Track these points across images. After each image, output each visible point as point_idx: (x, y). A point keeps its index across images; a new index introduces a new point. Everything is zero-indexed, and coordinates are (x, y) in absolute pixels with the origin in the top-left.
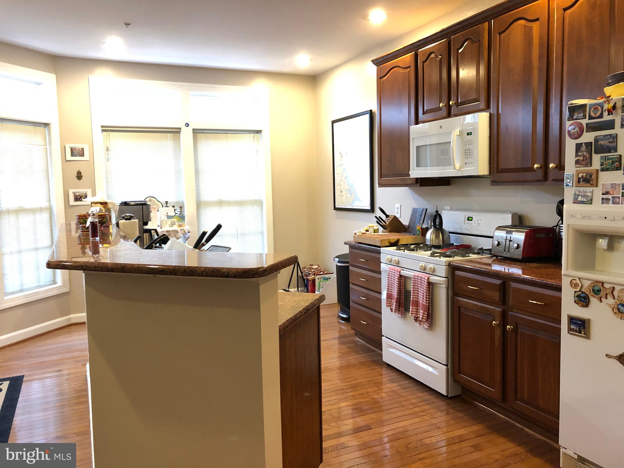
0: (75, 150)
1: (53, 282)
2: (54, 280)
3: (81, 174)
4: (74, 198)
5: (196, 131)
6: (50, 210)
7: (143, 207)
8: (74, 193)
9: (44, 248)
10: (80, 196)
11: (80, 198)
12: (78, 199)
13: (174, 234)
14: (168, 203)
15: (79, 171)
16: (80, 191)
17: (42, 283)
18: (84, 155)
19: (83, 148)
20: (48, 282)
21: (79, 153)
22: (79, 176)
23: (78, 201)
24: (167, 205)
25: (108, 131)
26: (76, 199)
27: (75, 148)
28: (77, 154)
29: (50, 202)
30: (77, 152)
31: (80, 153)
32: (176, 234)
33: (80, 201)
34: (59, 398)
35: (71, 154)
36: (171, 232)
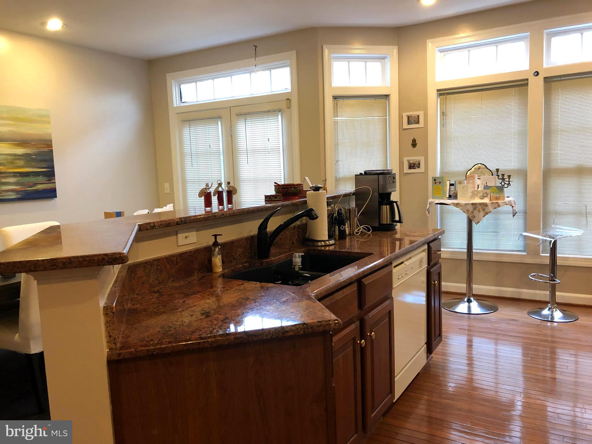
0: (411, 118)
3: (416, 142)
4: (409, 166)
5: (548, 80)
7: (378, 177)
8: (408, 161)
10: (413, 163)
11: (414, 165)
12: (412, 166)
13: (482, 208)
14: (499, 170)
15: (414, 138)
16: (414, 159)
18: (419, 122)
19: (419, 116)
21: (414, 120)
22: (414, 144)
23: (411, 169)
24: (497, 173)
25: (444, 94)
26: (410, 167)
27: (412, 116)
28: (413, 121)
30: (413, 120)
31: (416, 120)
32: (484, 207)
33: (414, 169)
35: (408, 122)
36: (478, 205)
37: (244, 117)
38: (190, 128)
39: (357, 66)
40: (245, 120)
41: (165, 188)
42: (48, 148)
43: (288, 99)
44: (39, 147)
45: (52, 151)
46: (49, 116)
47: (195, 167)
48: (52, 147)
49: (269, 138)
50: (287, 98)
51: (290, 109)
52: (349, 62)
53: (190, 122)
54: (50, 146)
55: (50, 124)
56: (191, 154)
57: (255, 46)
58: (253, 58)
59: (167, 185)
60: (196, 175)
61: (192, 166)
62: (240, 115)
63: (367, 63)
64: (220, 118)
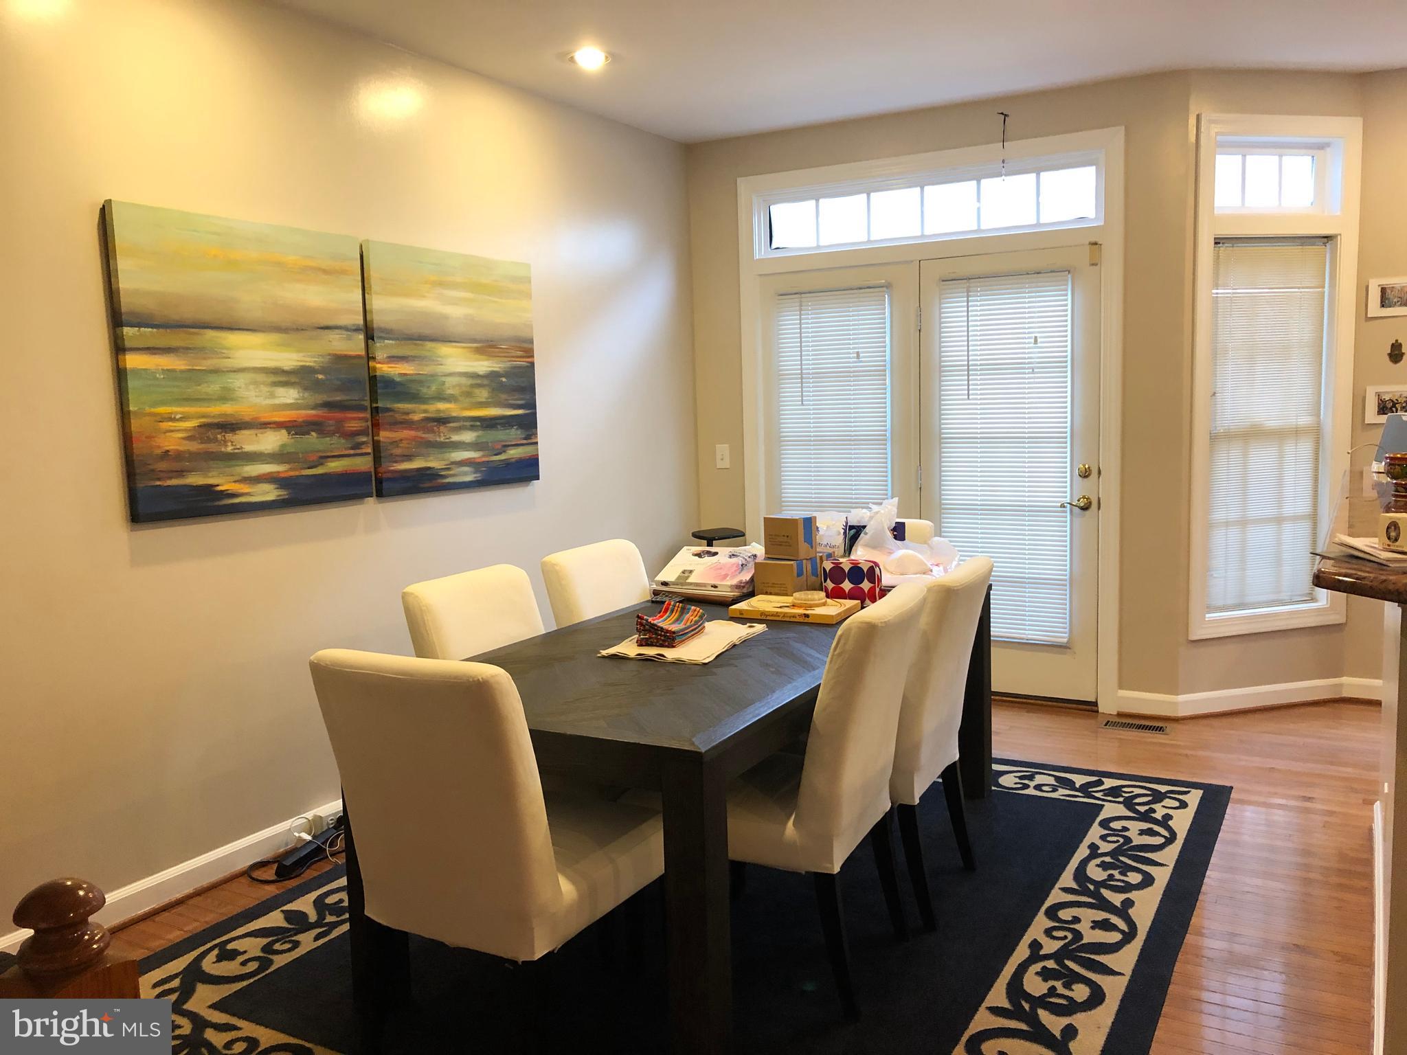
0: (1391, 291)
1: (1308, 597)
2: (1311, 594)
3: (1401, 349)
4: (1378, 406)
6: (1316, 433)
8: (1378, 395)
9: (1295, 518)
10: (1392, 401)
11: (1393, 405)
12: (1387, 408)
15: (1397, 341)
16: (1394, 389)
17: (1284, 596)
20: (1300, 595)
21: (1400, 298)
22: (1396, 354)
23: (1386, 413)
26: (1382, 409)
27: (1393, 288)
28: (1395, 300)
29: (1318, 415)
30: (1396, 297)
31: (1404, 297)
33: (1393, 413)
34: (1299, 860)
35: (1381, 303)
37: (965, 286)
38: (801, 310)
39: (1262, 165)
40: (968, 291)
41: (718, 457)
42: (527, 360)
43: (1096, 244)
44: (513, 357)
45: (533, 364)
46: (528, 280)
47: (809, 405)
48: (533, 356)
49: (1036, 335)
50: (1093, 240)
51: (1098, 267)
52: (1244, 156)
53: (803, 295)
54: (529, 353)
55: (531, 298)
56: (802, 374)
57: (1002, 114)
58: (999, 142)
59: (723, 450)
60: (812, 425)
61: (802, 404)
62: (949, 280)
63: (1284, 158)
64: (888, 286)
